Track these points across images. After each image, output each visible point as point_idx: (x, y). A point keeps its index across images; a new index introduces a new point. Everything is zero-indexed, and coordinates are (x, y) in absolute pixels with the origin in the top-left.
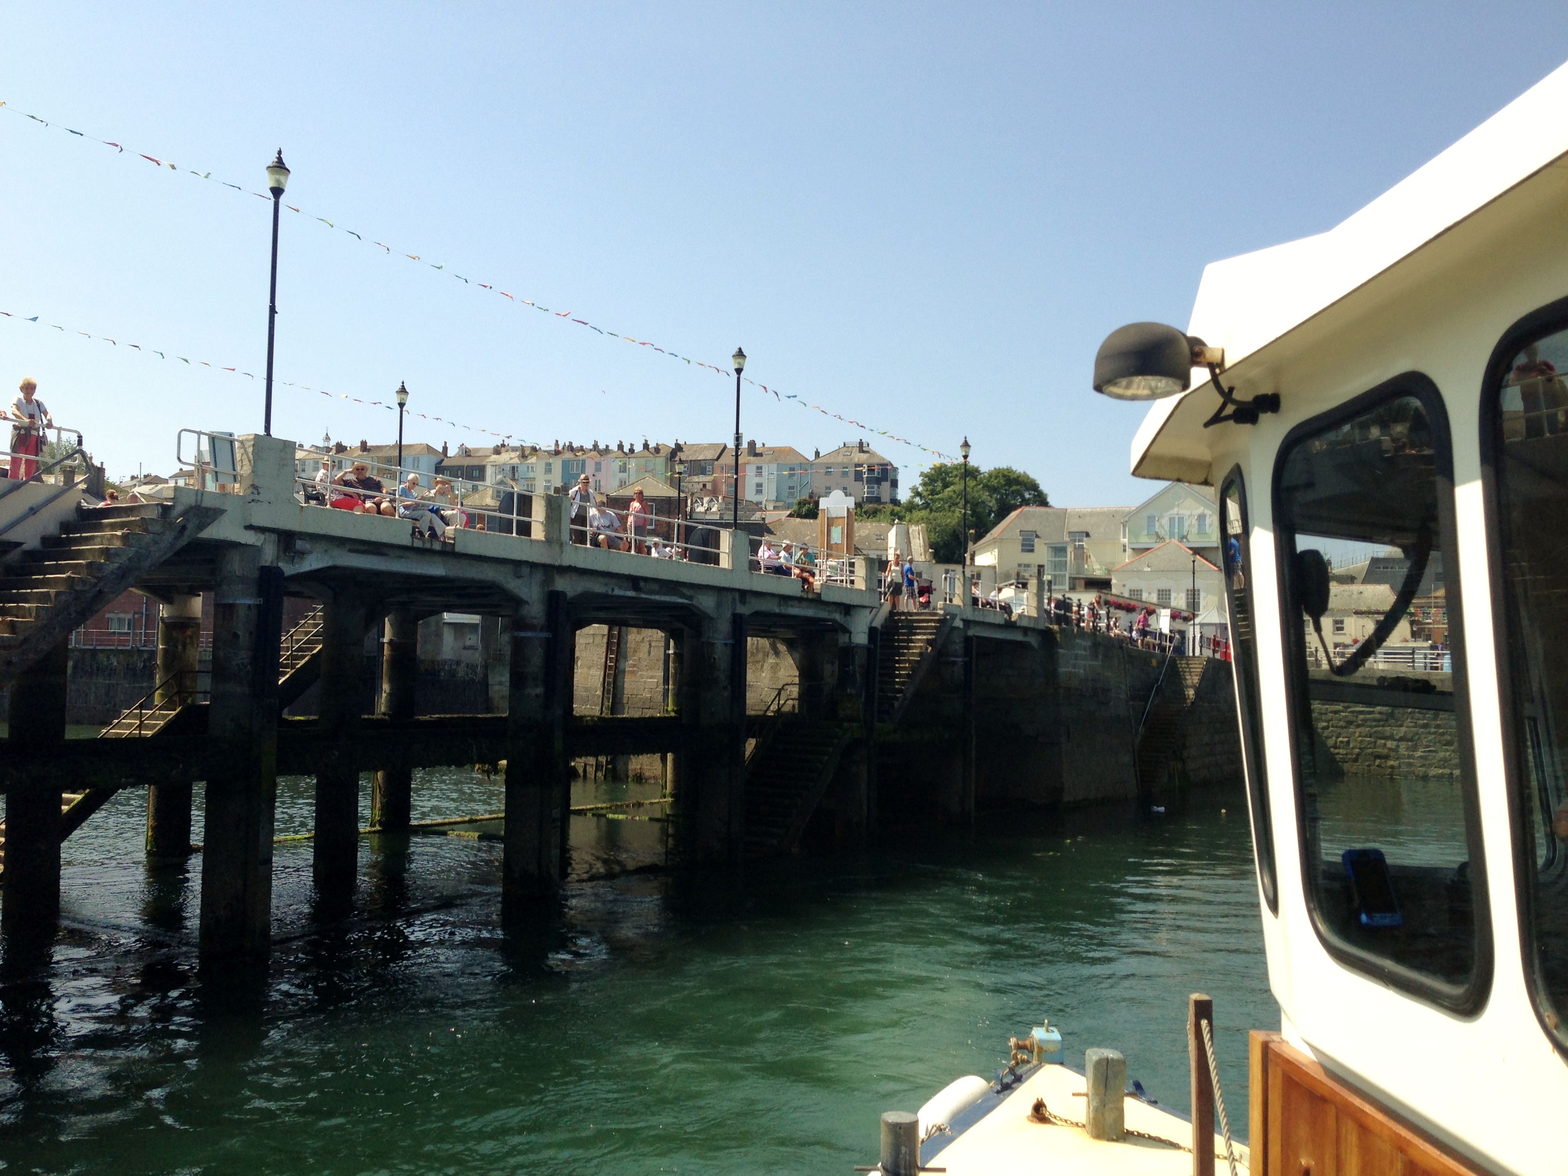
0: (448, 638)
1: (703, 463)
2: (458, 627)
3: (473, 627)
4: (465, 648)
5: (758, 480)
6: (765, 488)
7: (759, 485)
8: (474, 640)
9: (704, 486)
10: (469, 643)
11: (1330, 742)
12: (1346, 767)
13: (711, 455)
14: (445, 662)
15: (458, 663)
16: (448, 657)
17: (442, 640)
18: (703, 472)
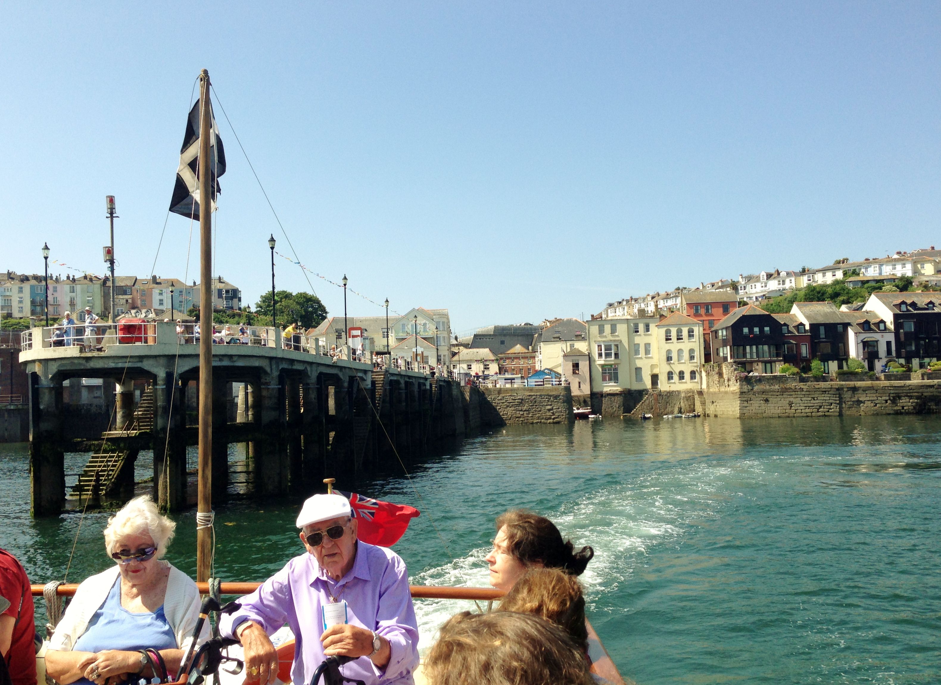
0: (85, 393)
1: (124, 288)
2: (90, 388)
3: (98, 387)
4: (95, 397)
5: (161, 297)
6: (165, 302)
7: (161, 300)
8: (100, 393)
9: (127, 301)
10: (96, 395)
11: (501, 414)
12: (507, 422)
13: (130, 283)
14: (84, 405)
15: (91, 405)
16: (86, 402)
17: (81, 395)
18: (125, 293)
